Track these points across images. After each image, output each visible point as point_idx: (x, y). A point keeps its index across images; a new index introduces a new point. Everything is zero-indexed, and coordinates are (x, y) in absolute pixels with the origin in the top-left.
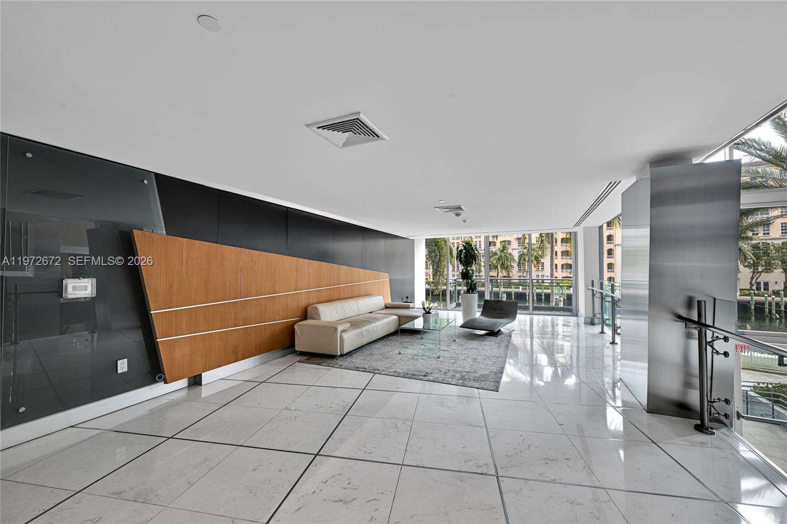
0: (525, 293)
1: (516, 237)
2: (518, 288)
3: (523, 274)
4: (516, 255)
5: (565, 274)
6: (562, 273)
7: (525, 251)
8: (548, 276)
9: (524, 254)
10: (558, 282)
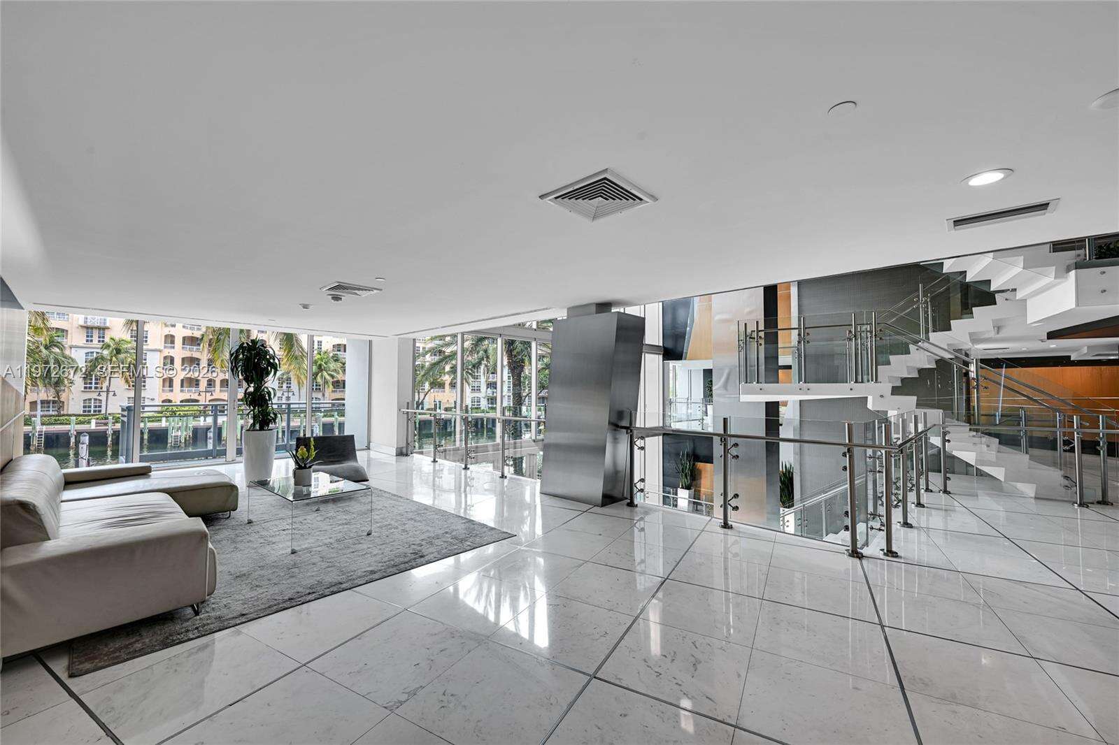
0: (105, 432)
1: (82, 323)
2: (89, 422)
3: (99, 395)
4: (80, 358)
5: (187, 396)
6: (181, 394)
7: (106, 352)
8: (153, 400)
9: (103, 358)
10: (175, 409)
